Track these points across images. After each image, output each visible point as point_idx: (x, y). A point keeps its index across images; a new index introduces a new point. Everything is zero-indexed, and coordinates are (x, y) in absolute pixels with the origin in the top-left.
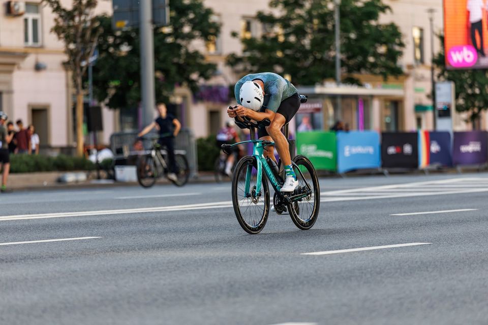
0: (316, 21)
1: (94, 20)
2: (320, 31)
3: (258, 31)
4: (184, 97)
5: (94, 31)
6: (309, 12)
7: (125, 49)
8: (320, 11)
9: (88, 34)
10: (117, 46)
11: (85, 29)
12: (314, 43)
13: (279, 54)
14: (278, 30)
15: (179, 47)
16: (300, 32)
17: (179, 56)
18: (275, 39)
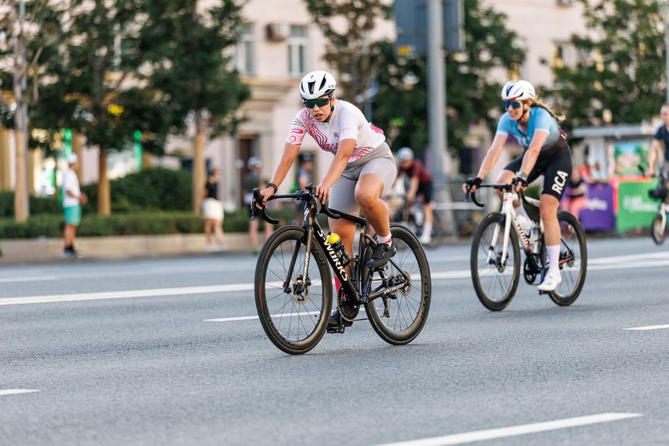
0: (642, 46)
1: (372, 46)
2: (647, 57)
3: (572, 58)
4: (482, 139)
5: (373, 59)
6: (634, 36)
7: (410, 80)
8: (648, 34)
9: (365, 63)
10: (400, 77)
11: (361, 57)
12: (640, 73)
13: (598, 86)
14: (596, 57)
15: (476, 77)
16: (623, 59)
17: (475, 88)
18: (593, 68)
